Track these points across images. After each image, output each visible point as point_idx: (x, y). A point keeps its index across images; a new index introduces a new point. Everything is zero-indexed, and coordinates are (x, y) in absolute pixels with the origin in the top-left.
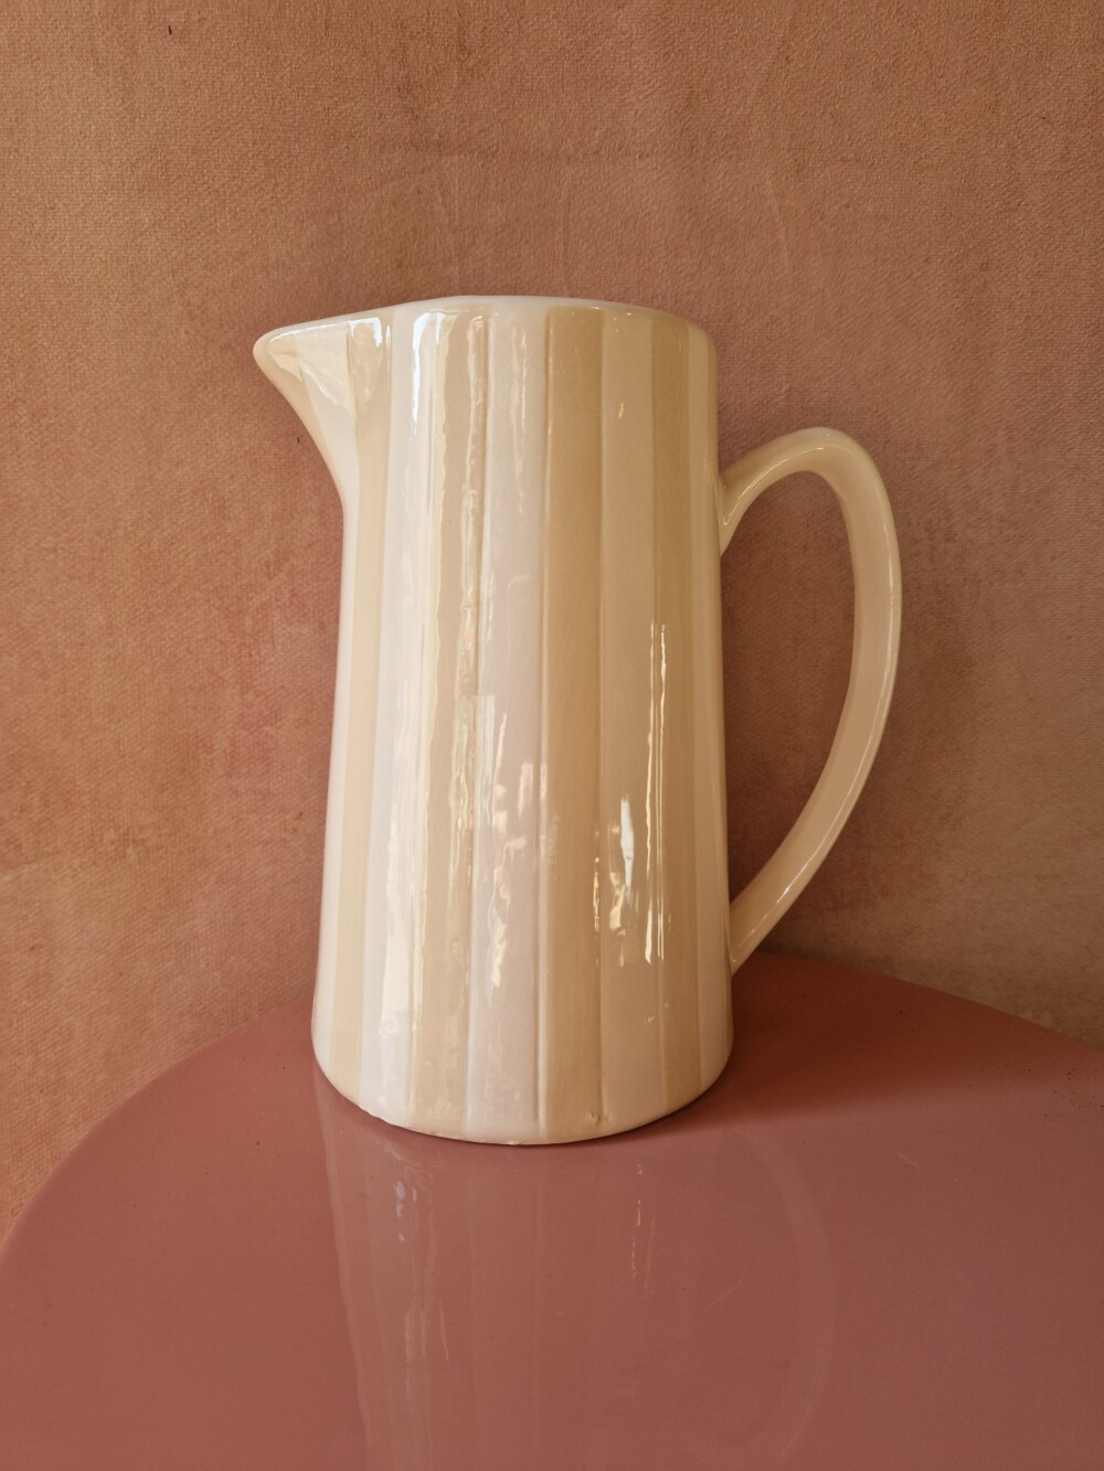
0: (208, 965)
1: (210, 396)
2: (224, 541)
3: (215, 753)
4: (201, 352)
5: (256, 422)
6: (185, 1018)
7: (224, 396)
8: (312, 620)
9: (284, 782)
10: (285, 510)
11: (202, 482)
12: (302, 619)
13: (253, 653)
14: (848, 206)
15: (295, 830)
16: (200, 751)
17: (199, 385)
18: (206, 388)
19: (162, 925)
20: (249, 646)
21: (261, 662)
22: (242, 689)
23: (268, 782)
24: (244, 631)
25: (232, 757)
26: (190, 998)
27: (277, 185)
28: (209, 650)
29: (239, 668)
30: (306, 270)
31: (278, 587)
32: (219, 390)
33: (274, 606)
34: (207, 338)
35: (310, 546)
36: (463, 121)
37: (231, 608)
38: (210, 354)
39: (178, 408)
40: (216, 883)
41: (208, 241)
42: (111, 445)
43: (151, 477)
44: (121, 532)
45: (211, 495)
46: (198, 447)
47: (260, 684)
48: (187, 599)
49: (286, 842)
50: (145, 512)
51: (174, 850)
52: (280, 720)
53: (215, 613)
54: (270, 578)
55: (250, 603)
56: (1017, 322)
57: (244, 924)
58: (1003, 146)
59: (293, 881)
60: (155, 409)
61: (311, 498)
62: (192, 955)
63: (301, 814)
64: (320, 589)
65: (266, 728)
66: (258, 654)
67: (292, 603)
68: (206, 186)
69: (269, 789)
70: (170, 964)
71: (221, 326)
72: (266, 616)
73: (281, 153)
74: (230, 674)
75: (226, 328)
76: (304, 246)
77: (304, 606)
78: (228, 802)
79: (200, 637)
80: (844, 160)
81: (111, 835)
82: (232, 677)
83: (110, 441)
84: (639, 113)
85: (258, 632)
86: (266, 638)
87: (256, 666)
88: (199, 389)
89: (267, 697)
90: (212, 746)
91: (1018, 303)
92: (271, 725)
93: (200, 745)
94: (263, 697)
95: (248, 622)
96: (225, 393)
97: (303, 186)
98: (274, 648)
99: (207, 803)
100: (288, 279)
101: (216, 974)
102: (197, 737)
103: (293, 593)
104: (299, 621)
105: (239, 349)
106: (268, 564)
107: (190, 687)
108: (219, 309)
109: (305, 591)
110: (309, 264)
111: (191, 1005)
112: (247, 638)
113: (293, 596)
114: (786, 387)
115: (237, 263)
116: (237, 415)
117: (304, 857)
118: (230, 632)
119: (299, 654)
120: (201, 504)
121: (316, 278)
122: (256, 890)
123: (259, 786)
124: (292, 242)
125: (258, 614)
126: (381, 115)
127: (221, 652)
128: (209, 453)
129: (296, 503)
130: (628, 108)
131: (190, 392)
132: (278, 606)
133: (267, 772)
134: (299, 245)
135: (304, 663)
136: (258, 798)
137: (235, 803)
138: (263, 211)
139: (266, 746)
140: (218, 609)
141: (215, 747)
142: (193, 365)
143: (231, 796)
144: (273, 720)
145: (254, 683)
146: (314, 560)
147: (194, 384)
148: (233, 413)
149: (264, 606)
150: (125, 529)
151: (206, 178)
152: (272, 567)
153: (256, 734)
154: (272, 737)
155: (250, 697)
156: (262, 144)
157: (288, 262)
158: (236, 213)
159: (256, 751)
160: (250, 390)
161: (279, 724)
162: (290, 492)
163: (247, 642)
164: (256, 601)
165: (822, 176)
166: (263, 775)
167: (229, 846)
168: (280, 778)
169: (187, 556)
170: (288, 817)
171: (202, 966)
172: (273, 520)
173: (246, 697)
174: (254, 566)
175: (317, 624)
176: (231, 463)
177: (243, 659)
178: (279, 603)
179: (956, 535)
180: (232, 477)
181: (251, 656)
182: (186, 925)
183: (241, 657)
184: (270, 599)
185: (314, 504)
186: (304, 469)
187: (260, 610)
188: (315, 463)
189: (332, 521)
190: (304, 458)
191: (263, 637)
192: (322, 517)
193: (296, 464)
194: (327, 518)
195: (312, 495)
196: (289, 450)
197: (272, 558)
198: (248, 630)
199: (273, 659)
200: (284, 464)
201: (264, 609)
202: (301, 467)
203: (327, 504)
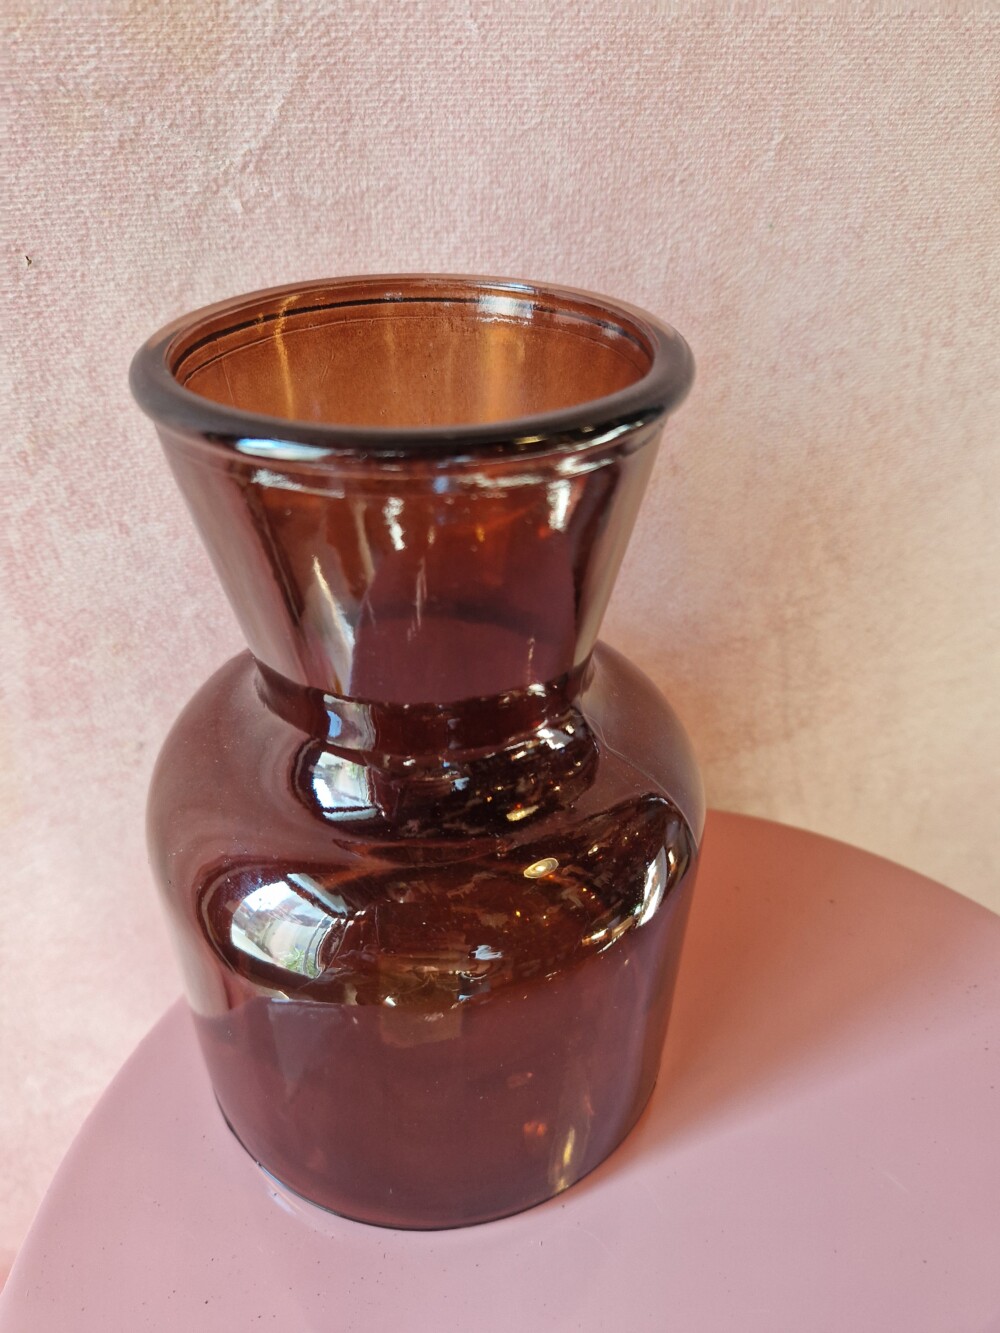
8: (107, 522)
9: (112, 715)
10: (32, 373)
12: (93, 523)
13: (32, 573)
20: (23, 566)
21: (46, 584)
22: (26, 619)
23: (90, 720)
24: (10, 549)
25: (35, 698)
31: (48, 484)
33: (47, 511)
35: (83, 423)
40: (50, 826)
47: (51, 610)
49: (129, 775)
52: (90, 648)
54: (32, 474)
55: (9, 511)
61: (68, 352)
64: (111, 480)
65: (73, 660)
66: (39, 573)
67: (73, 504)
69: (93, 725)
72: (38, 525)
77: (93, 505)
78: (42, 746)
85: (32, 547)
86: (45, 554)
87: (40, 590)
89: (64, 625)
92: (79, 655)
94: (59, 625)
98: (60, 565)
103: (72, 491)
104: (89, 526)
109: (89, 486)
112: (17, 556)
113: (73, 493)
114: (778, 139)
119: (97, 567)
123: (78, 723)
125: (25, 523)
129: (47, 361)
132: (53, 511)
133: (86, 707)
135: (108, 578)
136: (81, 736)
137: (52, 745)
139: (78, 679)
143: (44, 740)
144: (80, 650)
145: (42, 610)
146: (94, 442)
149: (32, 513)
152: (30, 459)
153: (60, 668)
154: (83, 669)
155: (40, 627)
159: (66, 688)
161: (88, 654)
162: (35, 345)
163: (19, 562)
164: (19, 508)
166: (81, 711)
168: (105, 712)
170: (126, 749)
172: (15, 391)
173: (33, 628)
175: (116, 528)
177: (18, 583)
178: (53, 506)
179: (955, 337)
181: (28, 578)
183: (13, 582)
184: (38, 503)
185: (76, 360)
186: (48, 306)
187: (27, 518)
188: (64, 294)
189: (111, 383)
190: (45, 289)
191: (40, 552)
192: (92, 379)
193: (34, 299)
194: (102, 378)
195: (70, 346)
196: (17, 278)
197: (28, 446)
198: (16, 547)
199: (61, 579)
200: (13, 303)
201: (32, 516)
202: (42, 304)
203: (97, 358)
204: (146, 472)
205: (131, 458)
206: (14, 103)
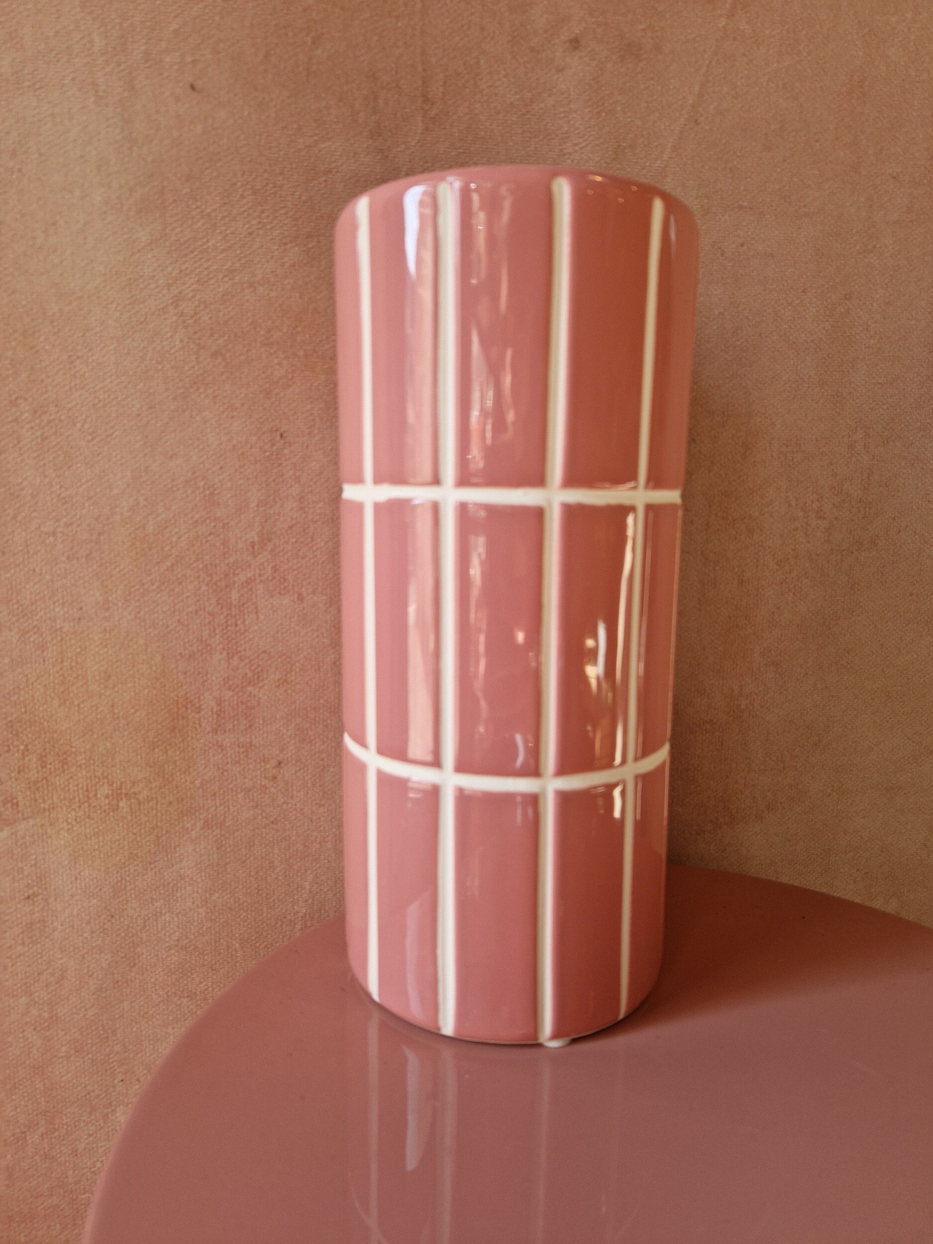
0: (193, 903)
1: (202, 396)
2: (213, 524)
3: (203, 712)
4: (194, 357)
5: (243, 420)
6: (172, 951)
7: (215, 397)
8: (291, 592)
9: (265, 735)
10: (269, 496)
11: (194, 473)
12: (283, 592)
13: (239, 622)
14: (742, 245)
15: (275, 778)
16: (189, 711)
17: (191, 387)
18: (198, 389)
19: (152, 869)
20: (235, 616)
21: (246, 631)
22: (228, 654)
23: (250, 737)
24: (231, 604)
25: (218, 715)
26: (177, 933)
27: (263, 211)
28: (198, 621)
29: (225, 637)
30: (289, 287)
31: (262, 564)
32: (210, 391)
33: (258, 581)
34: (199, 345)
35: (290, 528)
36: (426, 162)
37: (219, 584)
38: (201, 359)
39: (172, 407)
40: (202, 829)
41: (200, 259)
42: (109, 439)
43: (146, 468)
44: (117, 518)
45: (202, 484)
46: (191, 442)
47: (245, 650)
48: (179, 576)
49: (266, 788)
50: (141, 499)
51: (164, 801)
52: (262, 681)
53: (204, 588)
54: (255, 557)
55: (236, 579)
56: (872, 342)
57: (227, 863)
58: (863, 199)
59: (272, 822)
60: (150, 408)
61: (291, 486)
62: (179, 894)
63: (280, 763)
64: (299, 565)
65: (250, 689)
66: (244, 622)
67: (274, 578)
68: (198, 210)
69: (251, 742)
70: (158, 904)
71: (212, 335)
72: (251, 589)
73: (267, 184)
74: (218, 642)
75: (216, 336)
76: (287, 265)
77: (285, 580)
78: (214, 756)
79: (190, 609)
80: (741, 207)
81: (105, 790)
82: (219, 645)
83: (108, 436)
84: (576, 162)
85: (244, 604)
86: (250, 609)
87: (241, 634)
88: (191, 390)
89: (251, 661)
90: (200, 707)
91: (873, 326)
92: (254, 685)
93: (189, 706)
94: (247, 661)
95: (234, 595)
96: (216, 394)
97: (286, 213)
98: (258, 618)
99: (195, 757)
100: (273, 294)
101: (201, 910)
102: (187, 699)
103: (275, 570)
104: (280, 593)
105: (228, 355)
106: (253, 544)
107: (180, 654)
108: (211, 318)
109: (286, 567)
110: (291, 281)
111: (178, 940)
112: (233, 609)
113: (275, 571)
115: (226, 279)
116: (226, 413)
117: (282, 801)
118: (218, 604)
119: (279, 622)
120: (193, 492)
121: (297, 295)
122: (240, 832)
123: (242, 740)
124: (276, 262)
125: (243, 587)
126: (355, 154)
127: (209, 623)
128: (201, 447)
129: (279, 490)
130: (566, 157)
131: (184, 393)
132: (261, 581)
133: (250, 726)
134: (283, 265)
135: (284, 630)
136: (242, 750)
137: (220, 756)
138: (251, 234)
139: (249, 704)
140: (207, 584)
141: (202, 707)
142: (186, 368)
143: (216, 750)
144: (256, 682)
145: (239, 649)
146: (294, 540)
147: (188, 385)
148: (223, 412)
149: (249, 581)
150: (122, 514)
151: (199, 204)
152: (256, 547)
153: (240, 694)
154: (254, 696)
155: (235, 661)
156: (251, 175)
157: (273, 279)
158: (226, 236)
159: (240, 710)
160: (238, 392)
161: (261, 684)
162: (274, 480)
163: (233, 614)
164: (242, 577)
165: (723, 219)
166: (246, 730)
167: (215, 794)
168: (261, 732)
169: (179, 538)
170: (268, 766)
171: (189, 904)
172: (258, 506)
173: (231, 661)
174: (240, 546)
175: (296, 596)
176: (221, 456)
177: (229, 628)
178: (263, 578)
180: (221, 468)
181: (236, 625)
182: (174, 868)
183: (227, 627)
184: (254, 575)
185: (295, 491)
186: (286, 461)
187: (245, 585)
188: (296, 455)
189: (311, 506)
190: (286, 451)
191: (248, 608)
192: (301, 503)
193: (279, 456)
194: (306, 503)
195: (293, 483)
196: (273, 445)
197: (256, 539)
198: (234, 603)
199: (256, 628)
200: (268, 456)
201: (248, 584)
202: (283, 459)
203: (306, 491)
204: (320, 561)
205: (313, 552)
206: (291, 360)
